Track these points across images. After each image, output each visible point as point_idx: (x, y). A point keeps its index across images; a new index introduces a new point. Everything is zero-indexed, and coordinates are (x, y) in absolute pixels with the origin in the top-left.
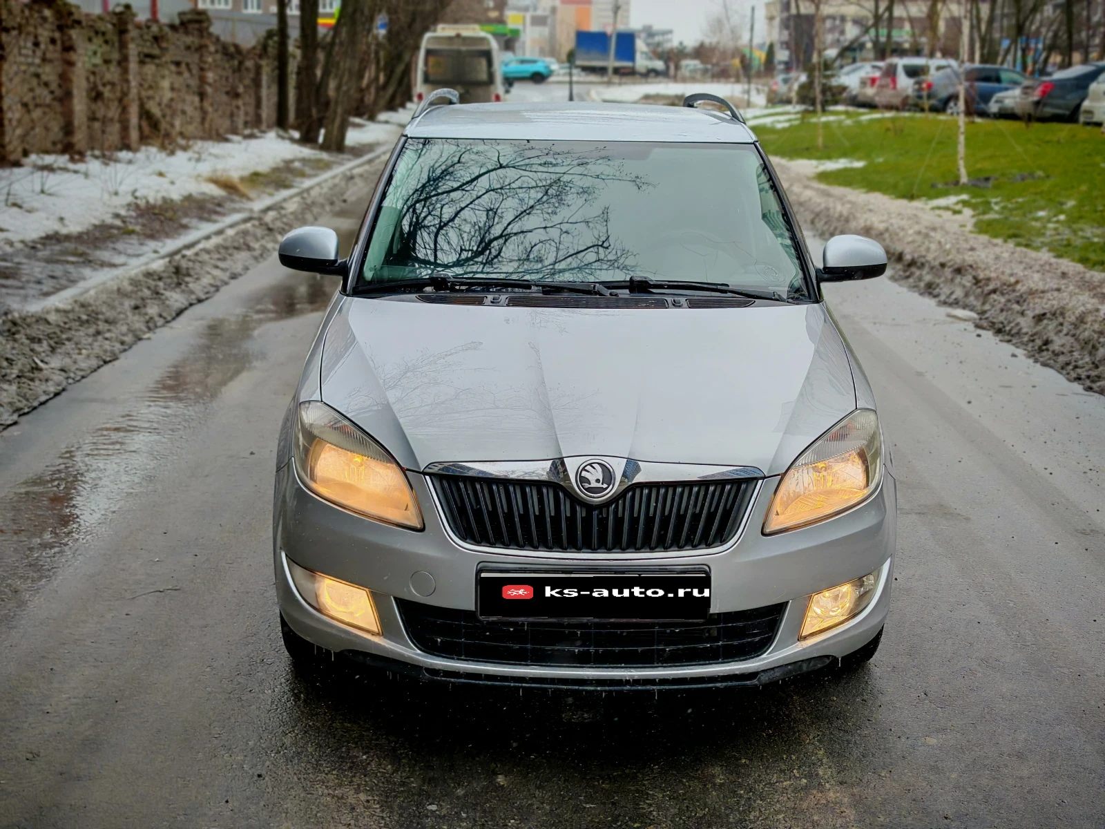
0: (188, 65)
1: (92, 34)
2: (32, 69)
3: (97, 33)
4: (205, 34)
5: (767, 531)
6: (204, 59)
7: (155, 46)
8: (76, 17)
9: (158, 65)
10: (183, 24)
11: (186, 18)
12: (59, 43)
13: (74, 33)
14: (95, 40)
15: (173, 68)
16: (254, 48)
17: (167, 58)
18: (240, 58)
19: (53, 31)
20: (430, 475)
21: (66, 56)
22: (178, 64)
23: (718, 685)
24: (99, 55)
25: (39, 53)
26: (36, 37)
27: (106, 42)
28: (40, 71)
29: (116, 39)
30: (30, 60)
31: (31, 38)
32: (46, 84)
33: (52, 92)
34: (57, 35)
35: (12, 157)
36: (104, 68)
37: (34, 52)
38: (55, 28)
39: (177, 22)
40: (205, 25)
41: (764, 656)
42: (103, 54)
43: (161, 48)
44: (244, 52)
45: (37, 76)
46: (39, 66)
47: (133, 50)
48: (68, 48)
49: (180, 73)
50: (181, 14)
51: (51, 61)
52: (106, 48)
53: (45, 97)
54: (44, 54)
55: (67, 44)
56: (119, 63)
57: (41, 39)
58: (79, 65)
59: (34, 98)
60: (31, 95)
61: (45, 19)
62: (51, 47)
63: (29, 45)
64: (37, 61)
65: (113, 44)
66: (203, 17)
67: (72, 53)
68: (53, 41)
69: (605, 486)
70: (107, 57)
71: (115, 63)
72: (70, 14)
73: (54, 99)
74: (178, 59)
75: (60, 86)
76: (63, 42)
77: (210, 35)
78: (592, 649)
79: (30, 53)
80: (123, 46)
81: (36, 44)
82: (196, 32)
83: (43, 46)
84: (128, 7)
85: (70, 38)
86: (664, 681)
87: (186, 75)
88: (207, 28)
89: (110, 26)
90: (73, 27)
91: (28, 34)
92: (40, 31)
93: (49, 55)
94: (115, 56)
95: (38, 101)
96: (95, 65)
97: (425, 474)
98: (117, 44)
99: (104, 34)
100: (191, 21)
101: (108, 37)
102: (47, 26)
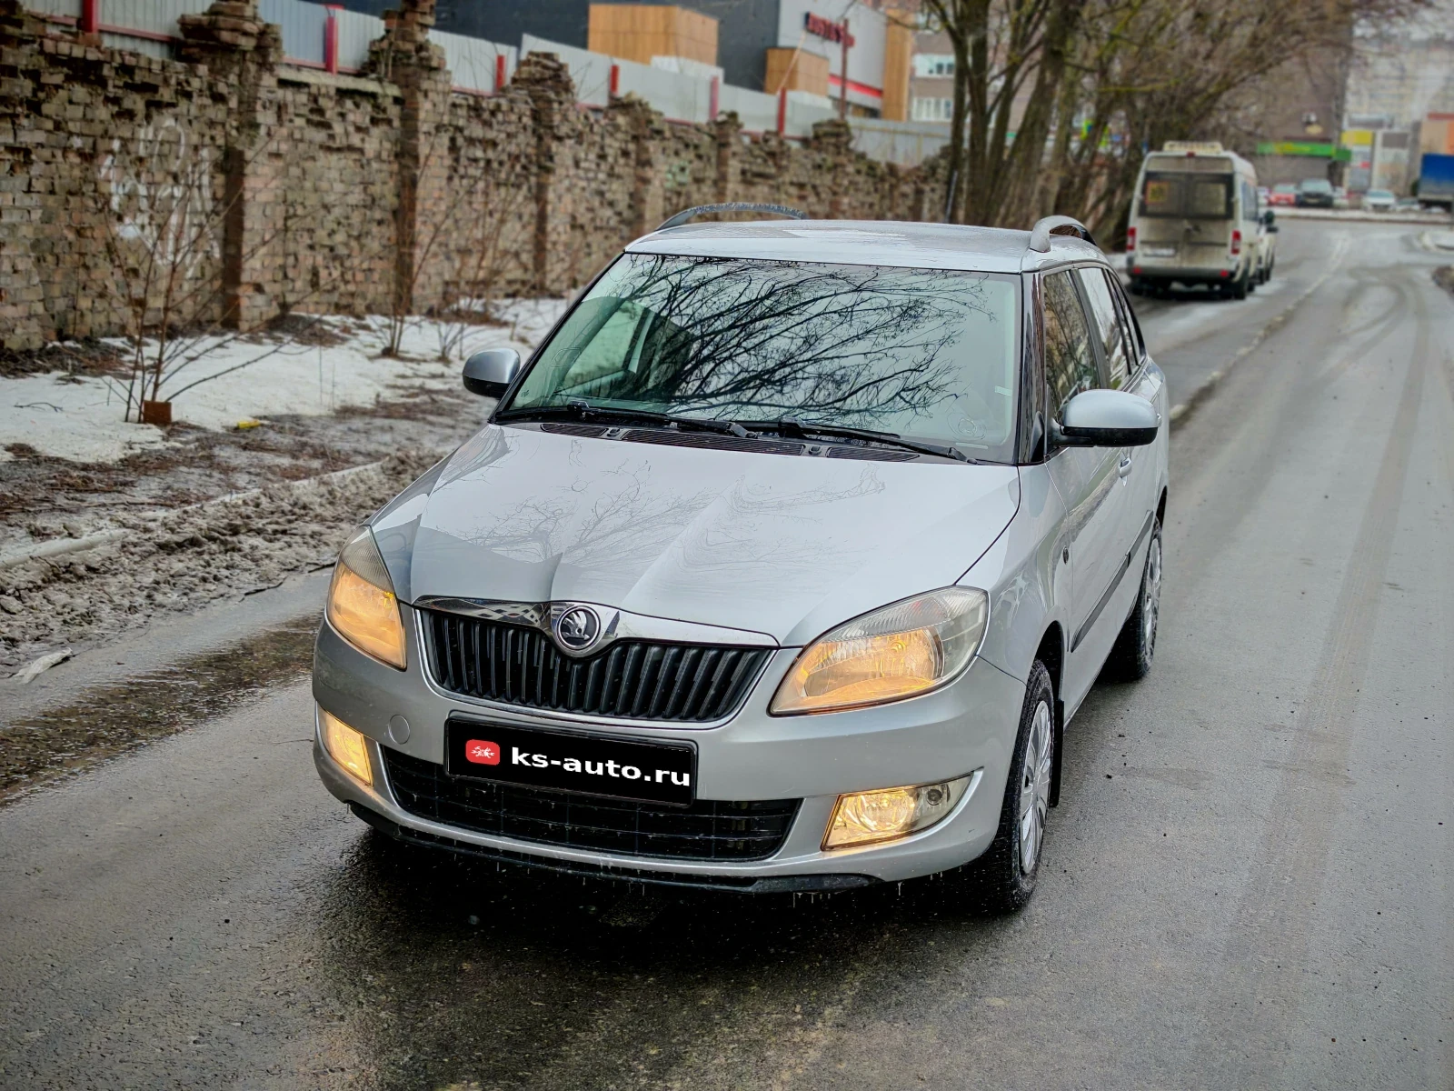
0: (814, 187)
1: (680, 146)
2: (594, 185)
3: (687, 146)
4: (843, 150)
5: (775, 710)
6: (838, 181)
7: (770, 163)
8: (656, 125)
9: (772, 187)
10: (817, 137)
11: (821, 131)
12: (633, 156)
13: (653, 146)
14: (683, 154)
15: (794, 191)
16: (918, 169)
17: (787, 178)
18: (894, 181)
19: (626, 142)
20: (421, 609)
21: (640, 171)
22: (801, 186)
23: (705, 886)
24: (687, 171)
25: (604, 166)
26: (602, 148)
27: (699, 157)
28: (604, 188)
29: (713, 154)
30: (591, 175)
31: (596, 150)
32: (611, 204)
33: (619, 214)
34: (632, 147)
35: (555, 287)
36: (694, 188)
37: (598, 165)
38: (629, 138)
39: (811, 134)
40: (844, 139)
41: (769, 860)
42: (692, 172)
43: (779, 167)
44: (901, 174)
45: (601, 194)
46: (604, 183)
47: (734, 167)
48: (645, 163)
49: (802, 198)
50: (816, 126)
51: (619, 177)
52: (697, 164)
53: (609, 219)
54: (612, 168)
55: (644, 157)
56: (715, 183)
57: (610, 151)
58: (656, 183)
59: (593, 220)
60: (590, 215)
61: (617, 127)
62: (622, 161)
63: (592, 156)
64: (602, 176)
65: (709, 159)
66: (842, 130)
67: (647, 169)
68: (625, 154)
69: (587, 637)
70: (700, 175)
71: (709, 182)
72: (650, 122)
73: (622, 222)
74: (803, 179)
75: (630, 207)
76: (638, 155)
77: (849, 151)
78: (568, 827)
79: (593, 166)
80: (722, 162)
81: (602, 157)
82: (831, 149)
83: (610, 159)
84: (733, 115)
85: (646, 150)
86: (645, 873)
87: (812, 199)
88: (847, 143)
89: (707, 139)
90: (652, 138)
91: (593, 144)
92: (608, 141)
93: (617, 170)
94: (711, 173)
95: (598, 223)
96: (681, 184)
97: (416, 608)
98: (713, 160)
99: (696, 147)
100: (826, 135)
101: (702, 151)
102: (620, 135)
